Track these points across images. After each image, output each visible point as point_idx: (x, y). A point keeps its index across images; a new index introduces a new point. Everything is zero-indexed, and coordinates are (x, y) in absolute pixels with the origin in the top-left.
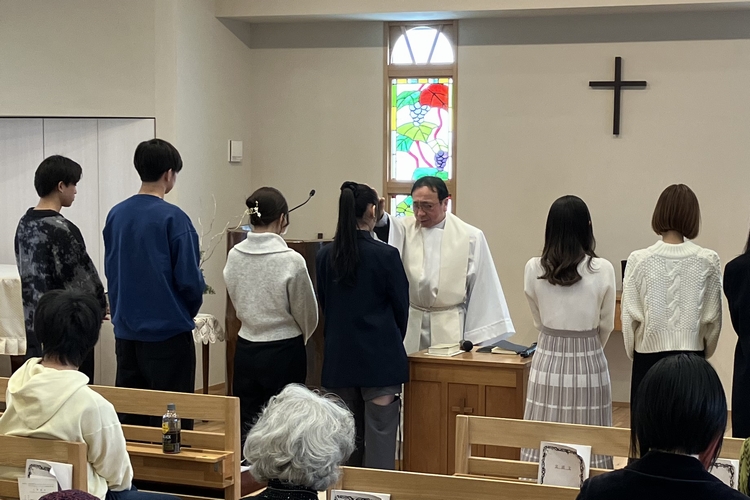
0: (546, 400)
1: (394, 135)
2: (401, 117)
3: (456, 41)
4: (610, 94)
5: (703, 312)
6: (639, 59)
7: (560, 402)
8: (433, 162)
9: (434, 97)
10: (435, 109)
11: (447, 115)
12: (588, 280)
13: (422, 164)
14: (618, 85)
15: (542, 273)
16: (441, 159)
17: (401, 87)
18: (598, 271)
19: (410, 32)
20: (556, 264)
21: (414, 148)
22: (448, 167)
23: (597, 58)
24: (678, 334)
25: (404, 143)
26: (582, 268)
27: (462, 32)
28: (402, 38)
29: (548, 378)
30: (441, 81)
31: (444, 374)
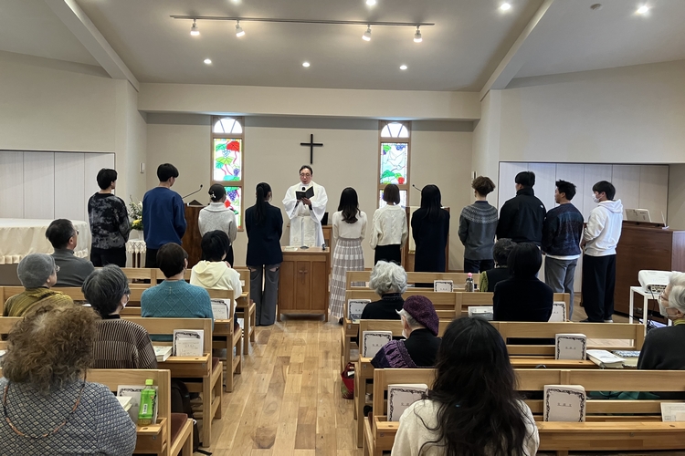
0: (343, 265)
1: (215, 162)
2: (218, 154)
3: (243, 125)
4: (309, 148)
5: (403, 230)
6: (320, 135)
7: (349, 266)
8: (233, 173)
9: (233, 147)
10: (233, 152)
11: (239, 154)
12: (360, 220)
13: (228, 174)
14: (312, 145)
15: (342, 218)
16: (236, 172)
17: (217, 142)
18: (362, 216)
19: (222, 120)
20: (349, 216)
21: (224, 167)
22: (240, 175)
23: (303, 134)
24: (395, 239)
25: (219, 165)
26: (357, 216)
27: (246, 121)
28: (219, 122)
29: (344, 257)
30: (238, 140)
31: (295, 258)
